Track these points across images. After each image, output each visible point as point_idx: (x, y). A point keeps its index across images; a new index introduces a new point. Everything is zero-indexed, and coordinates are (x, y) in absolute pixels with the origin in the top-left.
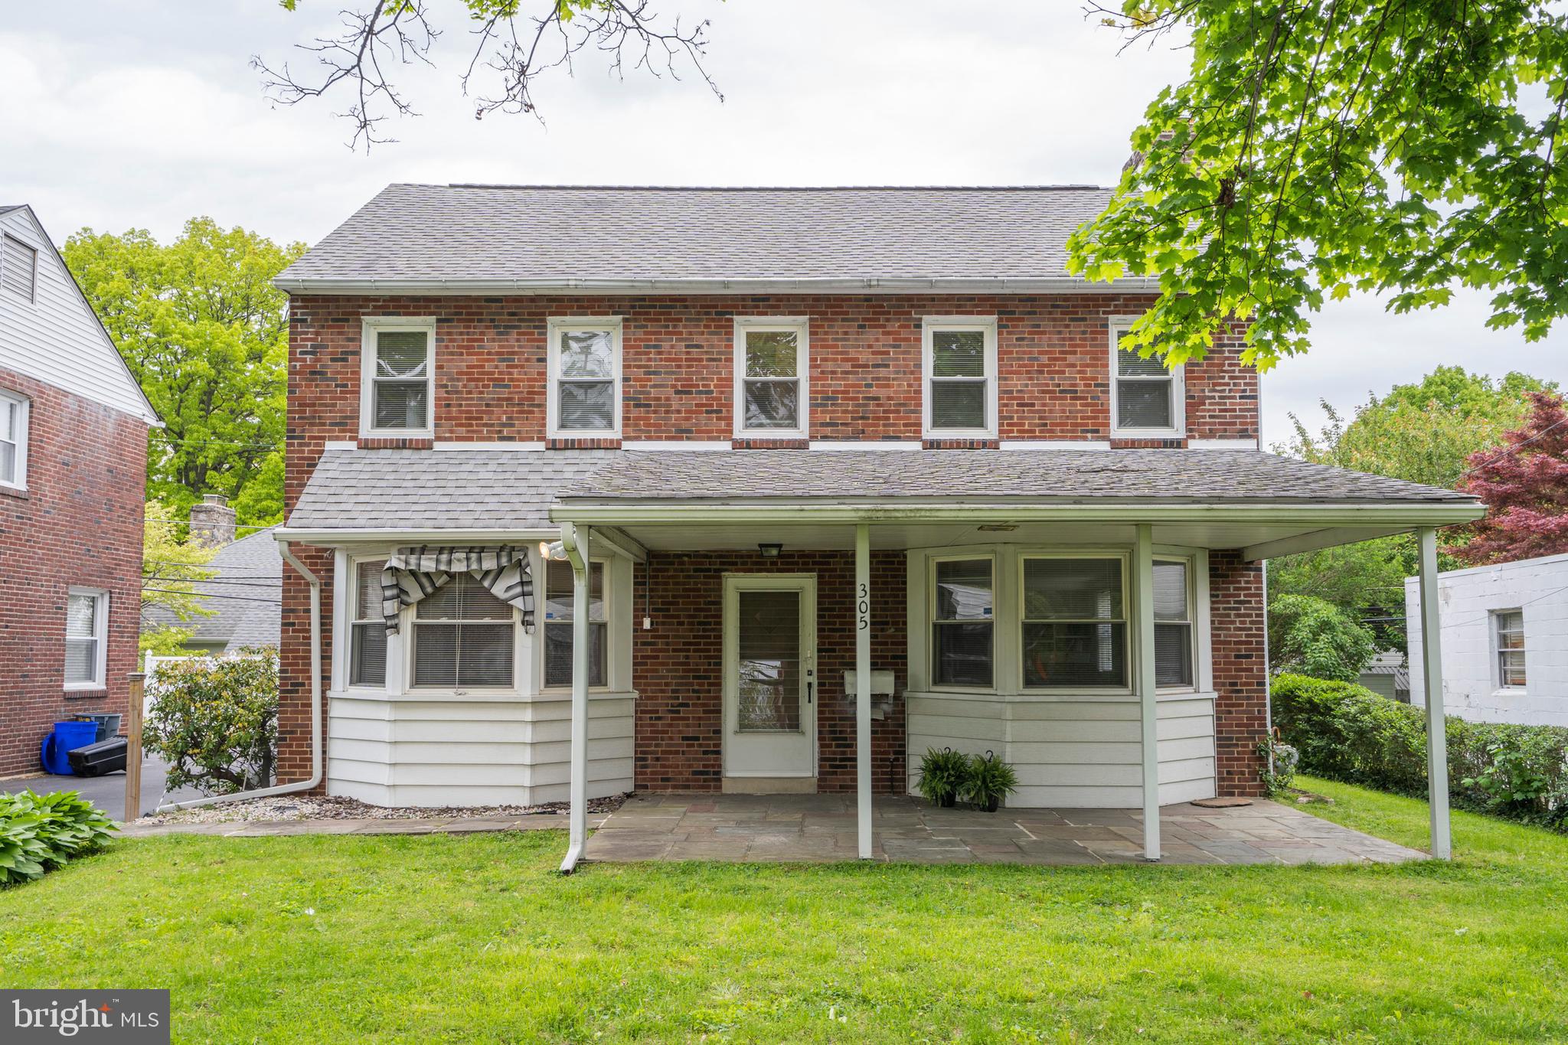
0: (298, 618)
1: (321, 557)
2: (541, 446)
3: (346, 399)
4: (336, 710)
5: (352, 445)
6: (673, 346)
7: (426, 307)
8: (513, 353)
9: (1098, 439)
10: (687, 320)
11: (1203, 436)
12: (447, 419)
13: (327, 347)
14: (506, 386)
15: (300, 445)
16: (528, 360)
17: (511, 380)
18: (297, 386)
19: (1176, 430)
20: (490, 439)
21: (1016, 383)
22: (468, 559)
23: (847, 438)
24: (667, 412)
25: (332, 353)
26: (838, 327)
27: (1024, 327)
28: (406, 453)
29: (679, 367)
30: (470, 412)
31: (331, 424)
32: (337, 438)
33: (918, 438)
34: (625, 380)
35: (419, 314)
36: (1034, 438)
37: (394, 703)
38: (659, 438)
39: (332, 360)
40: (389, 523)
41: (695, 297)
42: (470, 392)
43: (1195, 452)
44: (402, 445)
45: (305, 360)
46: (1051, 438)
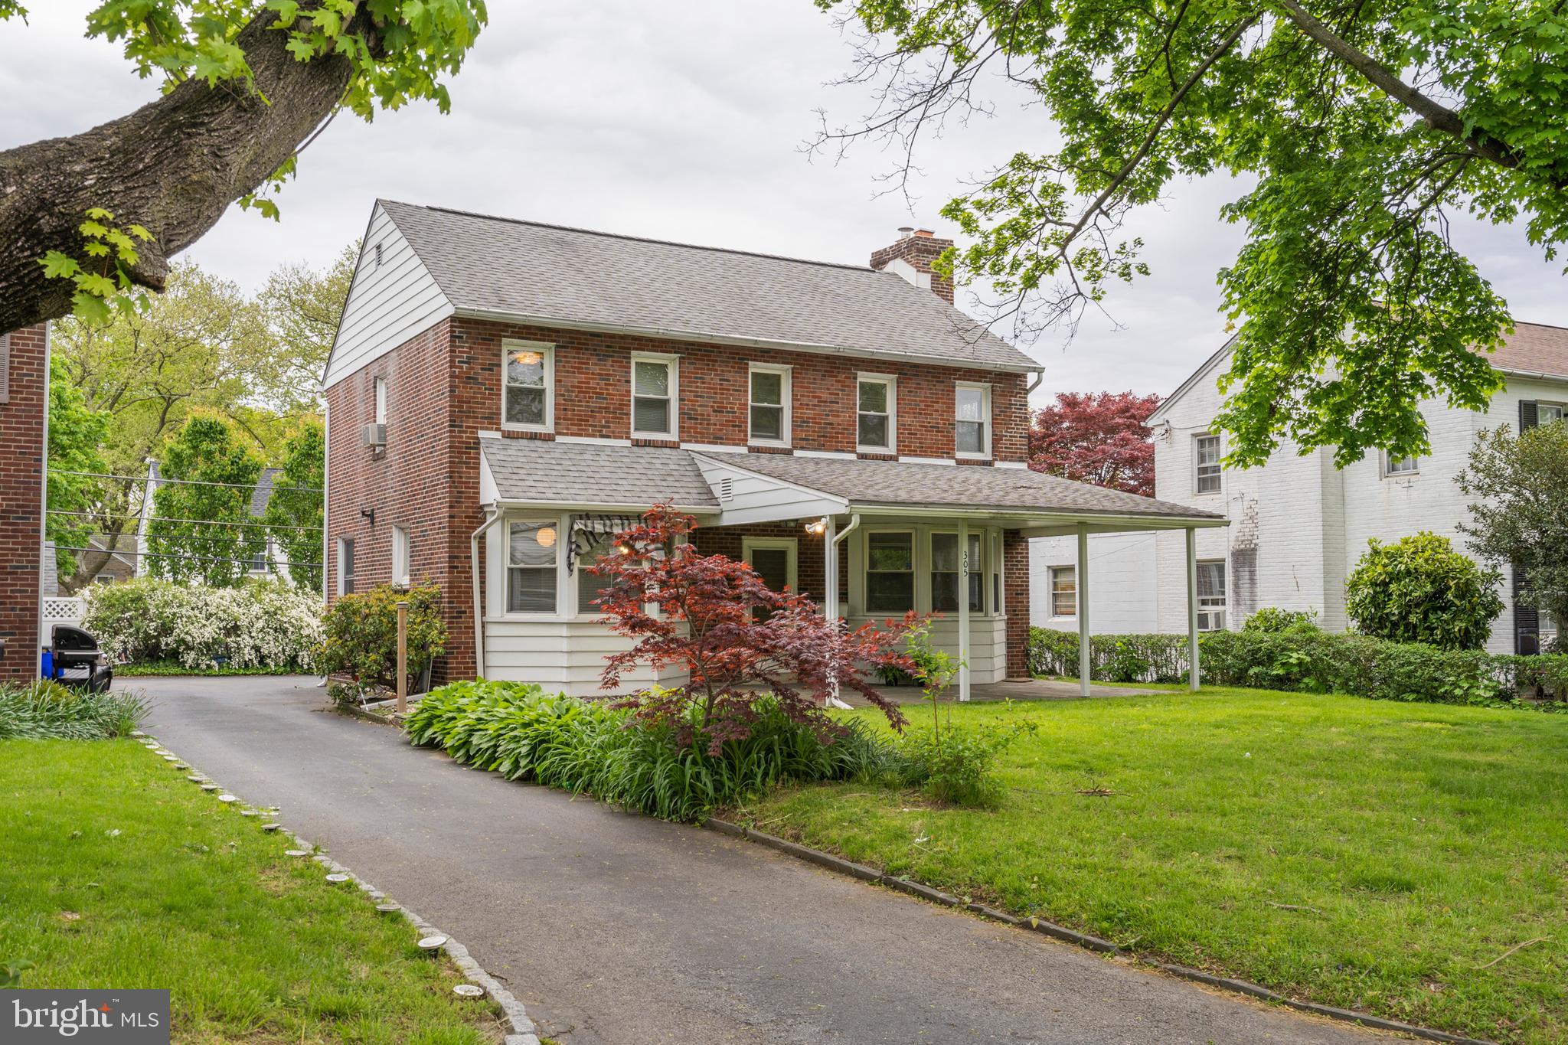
0: (461, 562)
1: (476, 517)
2: (628, 443)
3: (492, 399)
4: (491, 630)
5: (498, 435)
6: (712, 378)
7: (549, 336)
8: (609, 375)
9: (949, 458)
10: (722, 361)
11: (1001, 460)
12: (564, 419)
13: (478, 359)
14: (605, 399)
15: (460, 432)
16: (619, 381)
17: (608, 394)
18: (456, 387)
19: (987, 455)
20: (593, 436)
21: (908, 420)
22: (622, 524)
23: (815, 449)
24: (708, 424)
25: (482, 364)
26: (811, 375)
27: (912, 384)
28: (538, 443)
29: (715, 393)
30: (581, 415)
31: (482, 418)
32: (487, 429)
33: (854, 452)
34: (681, 400)
35: (544, 340)
36: (916, 455)
37: (569, 624)
38: (703, 442)
39: (482, 369)
40: (569, 497)
41: (726, 346)
42: (580, 401)
43: (999, 469)
44: (533, 437)
45: (462, 367)
46: (926, 456)
